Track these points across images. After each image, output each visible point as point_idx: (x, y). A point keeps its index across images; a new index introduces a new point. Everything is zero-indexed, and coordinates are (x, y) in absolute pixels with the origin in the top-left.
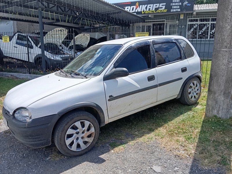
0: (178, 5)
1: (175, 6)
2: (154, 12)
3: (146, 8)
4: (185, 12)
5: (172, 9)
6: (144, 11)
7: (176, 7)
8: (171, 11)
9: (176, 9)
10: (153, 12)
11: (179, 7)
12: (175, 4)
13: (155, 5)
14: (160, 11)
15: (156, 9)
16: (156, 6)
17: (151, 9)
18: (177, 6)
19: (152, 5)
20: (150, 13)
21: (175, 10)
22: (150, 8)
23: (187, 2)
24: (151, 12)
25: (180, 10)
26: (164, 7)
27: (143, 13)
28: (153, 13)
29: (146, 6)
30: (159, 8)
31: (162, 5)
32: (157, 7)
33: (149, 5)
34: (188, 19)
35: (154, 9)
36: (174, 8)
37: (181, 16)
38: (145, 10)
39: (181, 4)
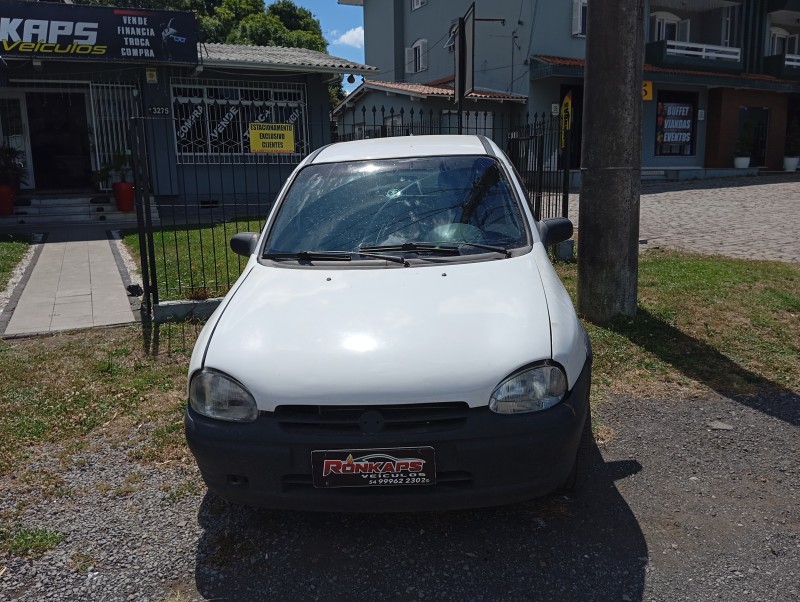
0: (145, 37)
1: (134, 37)
2: (56, 50)
3: (20, 30)
4: (170, 62)
5: (126, 47)
6: (10, 42)
7: (137, 42)
8: (124, 54)
9: (139, 47)
10: (53, 48)
11: (147, 43)
12: (133, 32)
13: (55, 24)
14: (81, 49)
15: (64, 41)
16: (61, 28)
17: (42, 37)
18: (140, 37)
19: (43, 24)
20: (39, 52)
21: (135, 52)
22: (35, 31)
23: (172, 30)
24: (42, 50)
25: (152, 54)
26: (93, 36)
27: (7, 48)
28: (54, 54)
29: (17, 22)
30: (73, 37)
31: (85, 29)
32: (68, 32)
33: (29, 23)
34: (171, 87)
35: (53, 40)
36: (132, 42)
37: (148, 73)
38: (16, 38)
39: (152, 33)
